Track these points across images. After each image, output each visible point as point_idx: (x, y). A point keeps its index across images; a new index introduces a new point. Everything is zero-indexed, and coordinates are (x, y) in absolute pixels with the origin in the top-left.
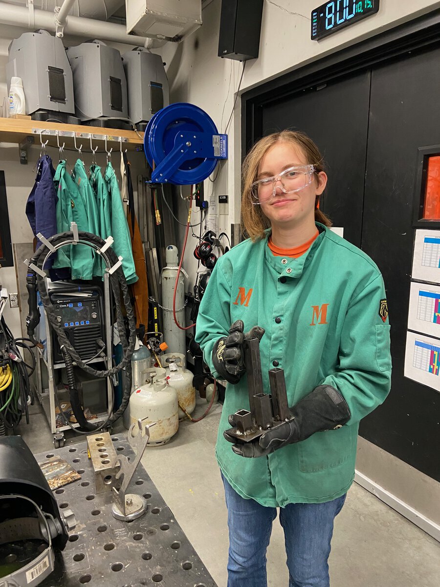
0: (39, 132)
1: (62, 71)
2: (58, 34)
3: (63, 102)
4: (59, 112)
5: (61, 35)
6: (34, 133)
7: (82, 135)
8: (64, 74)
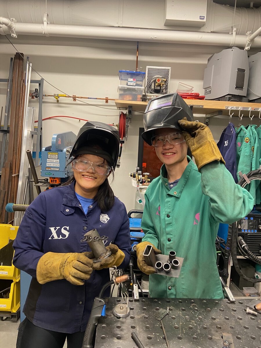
0: (229, 108)
1: (244, 70)
2: (246, 48)
3: (242, 89)
4: (239, 95)
5: (249, 48)
6: (226, 109)
7: (254, 109)
8: (245, 72)
